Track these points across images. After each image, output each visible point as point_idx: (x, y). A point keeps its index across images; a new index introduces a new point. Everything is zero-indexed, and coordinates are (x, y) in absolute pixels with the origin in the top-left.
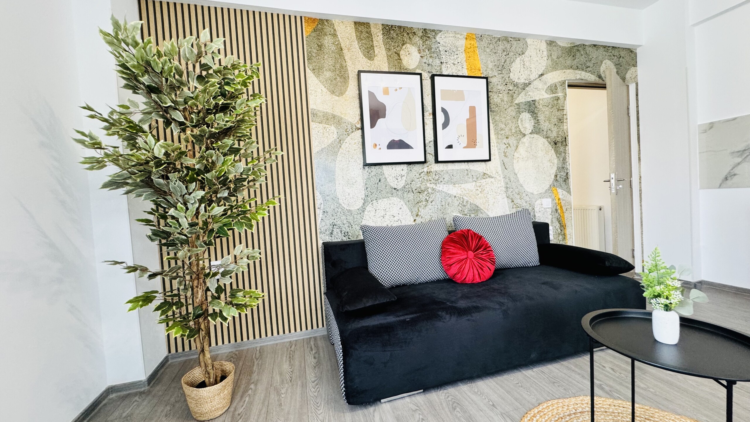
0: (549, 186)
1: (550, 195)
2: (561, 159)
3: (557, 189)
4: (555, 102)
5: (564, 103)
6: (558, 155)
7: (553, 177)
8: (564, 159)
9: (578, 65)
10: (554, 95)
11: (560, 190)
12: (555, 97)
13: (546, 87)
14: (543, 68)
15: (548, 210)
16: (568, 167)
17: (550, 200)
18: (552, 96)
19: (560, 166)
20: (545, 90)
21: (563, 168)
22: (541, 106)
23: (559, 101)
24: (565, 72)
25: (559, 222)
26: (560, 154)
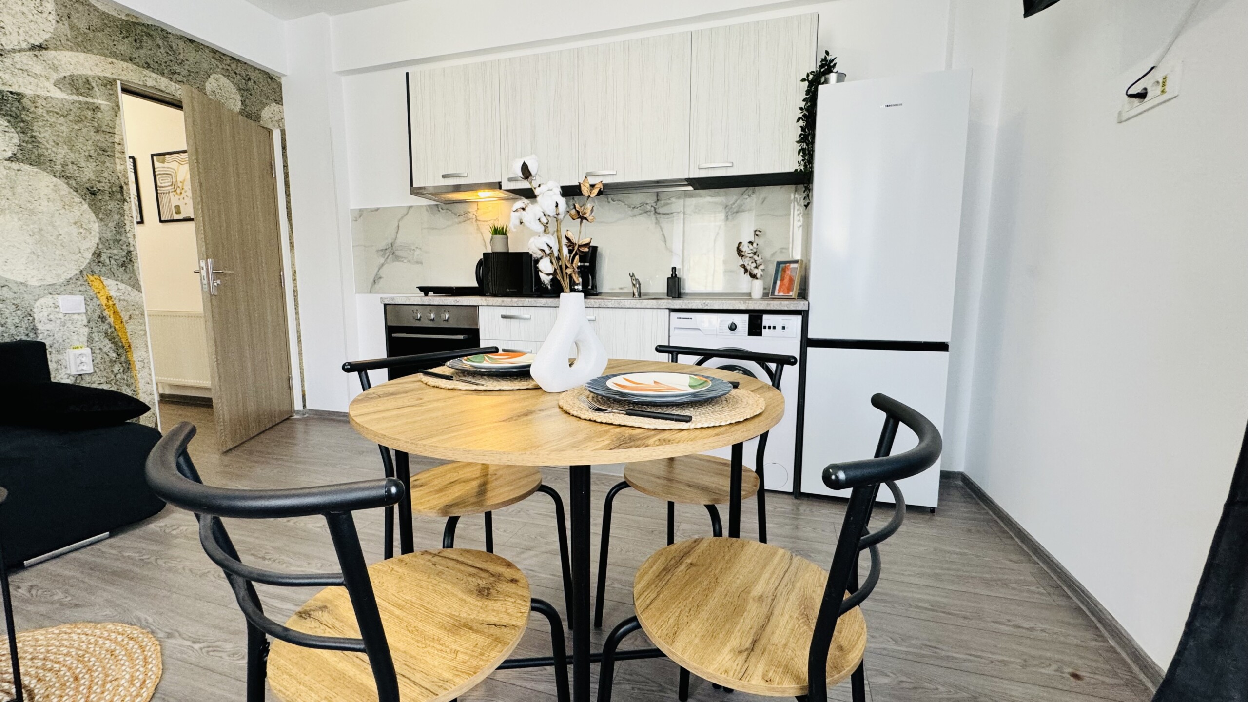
0: (77, 272)
1: (83, 288)
2: (112, 225)
3: (102, 278)
4: (89, 114)
5: (113, 121)
6: (101, 216)
7: (89, 256)
8: (120, 227)
9: (149, 61)
10: (81, 98)
11: (110, 283)
12: (87, 103)
13: (55, 76)
14: (46, 36)
15: (76, 317)
16: (131, 240)
17: (80, 299)
18: (75, 97)
19: (109, 235)
20: (53, 81)
21: (119, 241)
22: (40, 111)
23: (99, 114)
24: (112, 63)
25: (112, 339)
26: (108, 214)
